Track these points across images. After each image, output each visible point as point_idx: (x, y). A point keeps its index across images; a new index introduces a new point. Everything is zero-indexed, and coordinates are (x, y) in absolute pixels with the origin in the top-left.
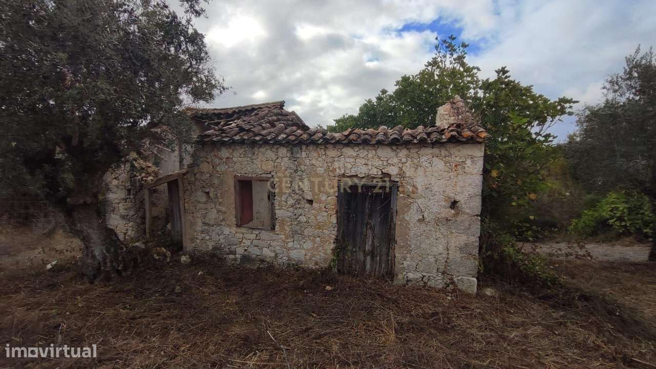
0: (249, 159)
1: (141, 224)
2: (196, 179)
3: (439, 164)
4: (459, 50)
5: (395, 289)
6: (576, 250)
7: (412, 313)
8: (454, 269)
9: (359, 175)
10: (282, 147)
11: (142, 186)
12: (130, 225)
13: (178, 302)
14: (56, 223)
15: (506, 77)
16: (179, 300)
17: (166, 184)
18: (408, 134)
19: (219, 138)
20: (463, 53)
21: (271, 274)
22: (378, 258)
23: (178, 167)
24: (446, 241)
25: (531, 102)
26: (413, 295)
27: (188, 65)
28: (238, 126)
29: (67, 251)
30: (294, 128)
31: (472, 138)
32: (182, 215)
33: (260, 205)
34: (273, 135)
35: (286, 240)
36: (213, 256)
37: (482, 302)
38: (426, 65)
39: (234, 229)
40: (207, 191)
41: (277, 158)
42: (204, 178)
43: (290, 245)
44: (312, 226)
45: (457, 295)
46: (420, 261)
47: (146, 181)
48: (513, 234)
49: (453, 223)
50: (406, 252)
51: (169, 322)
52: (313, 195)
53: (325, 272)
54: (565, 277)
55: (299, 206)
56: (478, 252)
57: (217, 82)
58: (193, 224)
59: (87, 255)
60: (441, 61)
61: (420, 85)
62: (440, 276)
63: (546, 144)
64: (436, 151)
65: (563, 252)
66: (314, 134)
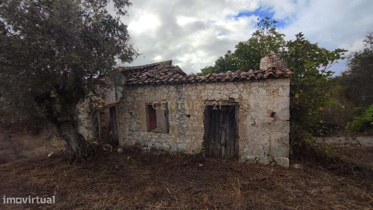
0: (153, 93)
1: (96, 132)
2: (125, 106)
3: (263, 91)
4: (272, 25)
5: (239, 165)
6: (350, 140)
7: (250, 179)
8: (274, 153)
9: (216, 100)
10: (171, 86)
11: (96, 111)
12: (90, 132)
13: (117, 174)
14: (52, 132)
15: (302, 39)
16: (118, 173)
17: (109, 109)
18: (244, 75)
19: (136, 82)
20: (274, 26)
21: (168, 158)
22: (229, 147)
23: (115, 99)
24: (269, 136)
25: (318, 53)
26: (250, 169)
27: (119, 42)
28: (146, 75)
29: (58, 146)
30: (178, 75)
31: (282, 75)
32: (118, 126)
33: (160, 119)
34: (166, 79)
35: (176, 138)
36: (135, 148)
37: (292, 172)
38: (252, 35)
39: (146, 133)
40: (131, 112)
41: (169, 92)
42: (129, 105)
43: (178, 141)
44: (190, 130)
45: (277, 168)
46: (254, 148)
47: (98, 107)
48: (310, 132)
49: (273, 125)
50: (245, 143)
51: (113, 185)
52: (190, 112)
53: (199, 156)
54: (344, 157)
55: (182, 118)
56: (289, 142)
57: (134, 51)
58: (124, 131)
59: (69, 149)
60: (261, 32)
61: (249, 47)
62: (266, 157)
63: (328, 77)
64: (261, 84)
65: (342, 142)
66: (190, 77)
